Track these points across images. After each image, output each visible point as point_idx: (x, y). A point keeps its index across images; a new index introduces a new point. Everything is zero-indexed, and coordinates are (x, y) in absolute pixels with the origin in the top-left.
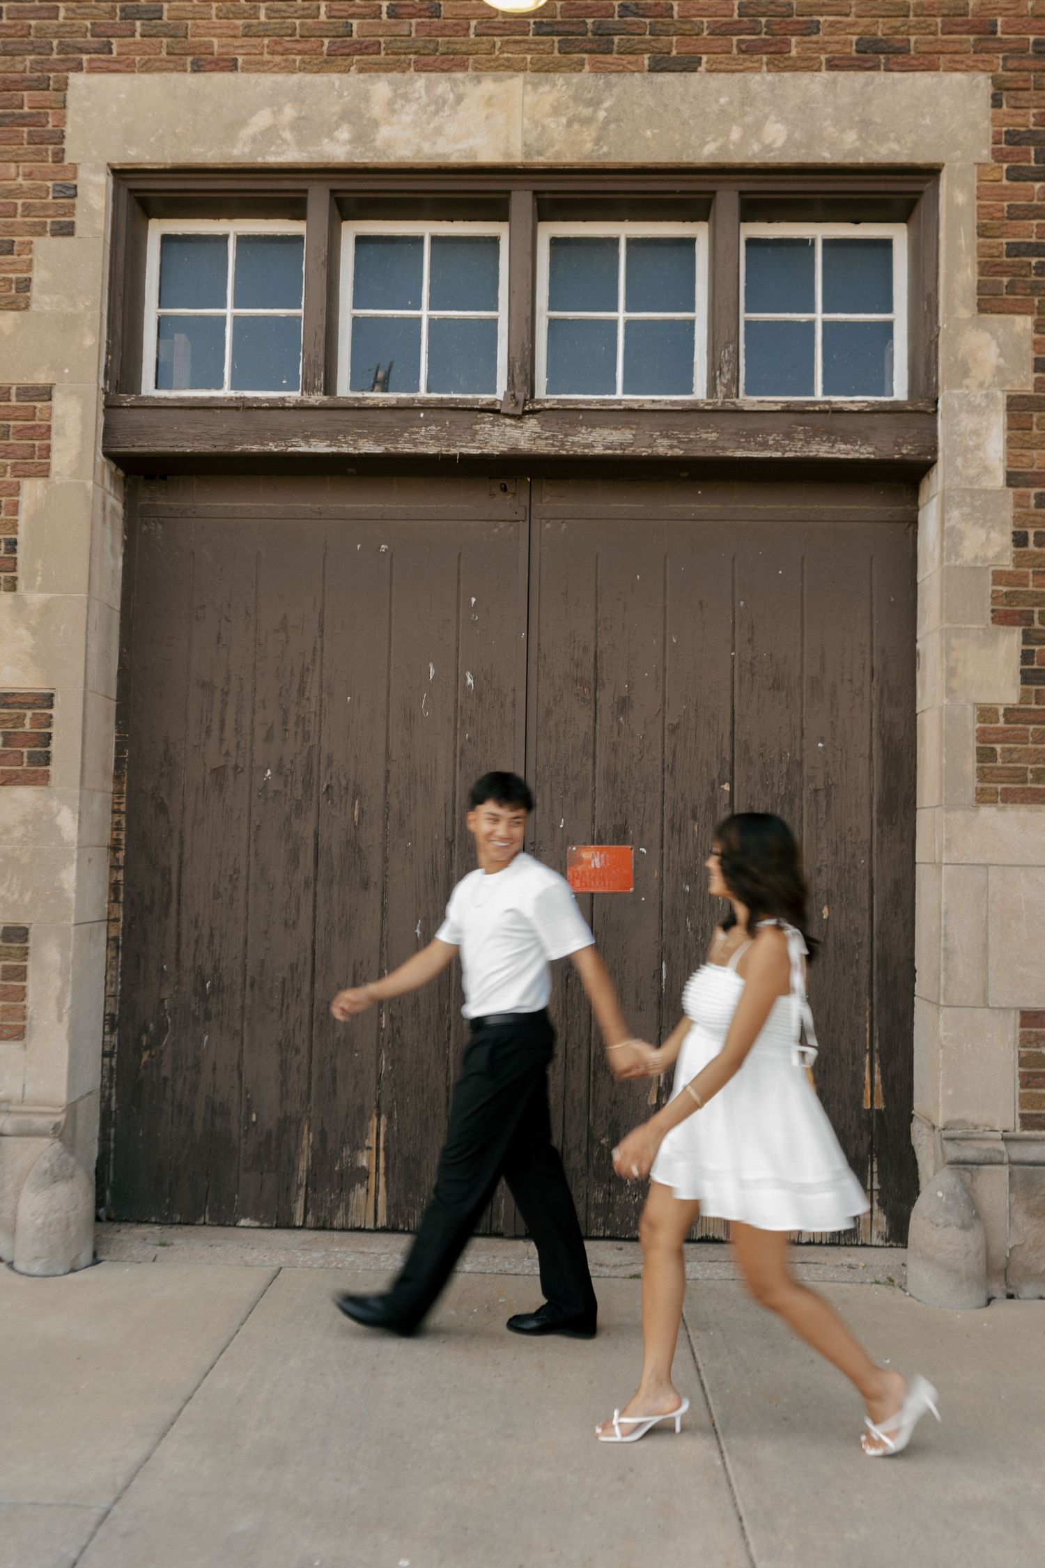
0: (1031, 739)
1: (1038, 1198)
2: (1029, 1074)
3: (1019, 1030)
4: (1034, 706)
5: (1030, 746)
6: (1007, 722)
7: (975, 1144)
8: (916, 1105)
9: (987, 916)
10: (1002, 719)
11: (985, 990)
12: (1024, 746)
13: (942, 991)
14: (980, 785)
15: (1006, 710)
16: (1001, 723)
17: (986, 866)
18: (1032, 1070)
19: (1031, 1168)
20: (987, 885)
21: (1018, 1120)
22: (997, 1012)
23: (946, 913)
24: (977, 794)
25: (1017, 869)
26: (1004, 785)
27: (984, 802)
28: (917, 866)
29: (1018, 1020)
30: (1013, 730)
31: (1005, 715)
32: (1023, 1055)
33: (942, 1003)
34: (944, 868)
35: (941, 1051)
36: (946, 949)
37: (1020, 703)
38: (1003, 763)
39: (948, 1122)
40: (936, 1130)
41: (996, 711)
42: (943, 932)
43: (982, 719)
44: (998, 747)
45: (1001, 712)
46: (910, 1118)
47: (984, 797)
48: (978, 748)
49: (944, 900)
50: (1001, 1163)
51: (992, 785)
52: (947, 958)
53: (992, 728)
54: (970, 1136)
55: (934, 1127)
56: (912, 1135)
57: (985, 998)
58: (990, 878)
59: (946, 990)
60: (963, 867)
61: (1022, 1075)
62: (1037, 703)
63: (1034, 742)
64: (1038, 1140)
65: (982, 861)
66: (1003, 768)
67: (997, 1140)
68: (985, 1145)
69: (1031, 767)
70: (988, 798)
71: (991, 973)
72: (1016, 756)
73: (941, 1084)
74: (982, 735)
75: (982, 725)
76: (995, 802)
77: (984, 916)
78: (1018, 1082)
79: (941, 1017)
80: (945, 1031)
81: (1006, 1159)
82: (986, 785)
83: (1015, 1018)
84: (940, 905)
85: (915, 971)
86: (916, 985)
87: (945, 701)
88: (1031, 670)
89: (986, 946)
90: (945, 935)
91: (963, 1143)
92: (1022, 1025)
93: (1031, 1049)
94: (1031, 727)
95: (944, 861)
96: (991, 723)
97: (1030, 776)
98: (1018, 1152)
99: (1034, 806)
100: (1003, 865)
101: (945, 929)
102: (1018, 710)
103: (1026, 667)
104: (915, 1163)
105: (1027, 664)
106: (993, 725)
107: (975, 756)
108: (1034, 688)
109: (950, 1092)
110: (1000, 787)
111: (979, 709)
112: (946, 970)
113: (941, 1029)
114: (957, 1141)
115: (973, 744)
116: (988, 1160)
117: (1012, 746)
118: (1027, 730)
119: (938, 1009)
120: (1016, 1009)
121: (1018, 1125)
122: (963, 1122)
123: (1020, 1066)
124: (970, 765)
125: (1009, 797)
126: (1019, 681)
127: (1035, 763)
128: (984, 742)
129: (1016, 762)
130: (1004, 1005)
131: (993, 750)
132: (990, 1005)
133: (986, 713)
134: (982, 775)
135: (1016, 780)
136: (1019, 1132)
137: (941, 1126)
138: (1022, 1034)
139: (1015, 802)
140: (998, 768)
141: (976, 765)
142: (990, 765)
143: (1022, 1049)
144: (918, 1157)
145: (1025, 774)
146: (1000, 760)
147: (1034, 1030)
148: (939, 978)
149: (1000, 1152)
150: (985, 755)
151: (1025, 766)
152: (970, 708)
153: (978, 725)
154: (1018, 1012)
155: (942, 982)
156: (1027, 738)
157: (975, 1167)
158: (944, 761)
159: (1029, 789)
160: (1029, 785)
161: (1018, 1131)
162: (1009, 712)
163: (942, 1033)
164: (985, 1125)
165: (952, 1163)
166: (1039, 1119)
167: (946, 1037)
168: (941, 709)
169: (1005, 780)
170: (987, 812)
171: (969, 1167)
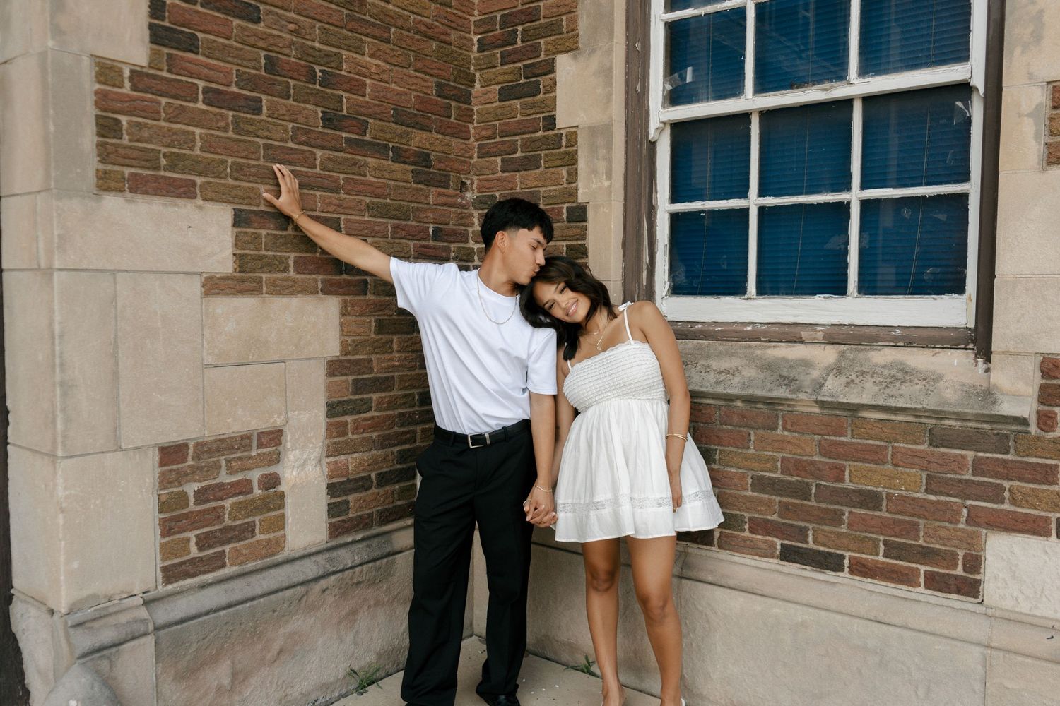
0: (163, 115)
1: (188, 657)
2: (171, 519)
3: (158, 470)
4: (165, 74)
5: (163, 124)
6: (134, 88)
7: (111, 620)
8: (16, 582)
9: (116, 336)
10: (127, 84)
11: (116, 429)
12: (155, 123)
13: (59, 439)
14: (101, 166)
15: (132, 71)
16: (127, 89)
17: (113, 272)
18: (174, 514)
19: (179, 627)
20: (115, 296)
21: (160, 575)
22: (131, 453)
23: (61, 336)
24: (99, 178)
25: (152, 276)
26: (133, 170)
27: (108, 189)
28: (5, 275)
29: (157, 459)
30: (143, 100)
31: (131, 79)
32: (163, 499)
33: (60, 453)
34: (56, 274)
35: (61, 516)
36: (62, 384)
37: (150, 67)
38: (130, 140)
39: (74, 604)
40: (56, 616)
41: (120, 72)
42: (57, 361)
43: (102, 79)
44: (124, 120)
45: (127, 73)
46: (9, 599)
47: (106, 183)
48: (97, 117)
49: (57, 318)
50: (145, 634)
51: (116, 168)
52: (64, 395)
53: (116, 93)
54: (104, 613)
55: (52, 612)
56: (12, 620)
57: (117, 438)
58: (118, 287)
59: (65, 437)
60: (82, 273)
61: (163, 523)
62: (169, 71)
63: (166, 120)
64: (183, 592)
65: (109, 267)
66: (130, 148)
67: (137, 607)
68: (123, 618)
69: (164, 150)
70: (113, 184)
71: (122, 407)
72: (146, 134)
73: (62, 558)
74: (102, 100)
75: (103, 87)
76: (122, 191)
77: (112, 336)
78: (159, 531)
79: (60, 473)
80: (66, 489)
81: (151, 627)
82: (110, 167)
83: (154, 457)
84: (51, 324)
85: (8, 412)
86: (10, 429)
87: (50, 43)
88: (162, 26)
89: (115, 375)
90: (62, 365)
91: (96, 625)
92: (162, 464)
93: (171, 490)
94: (164, 100)
95: (57, 265)
96: (114, 86)
97: (163, 162)
98: (164, 614)
99: (169, 199)
100: (134, 272)
101: (61, 357)
102: (148, 75)
103: (156, 22)
104: (18, 651)
105: (157, 18)
106: (116, 90)
107: (95, 129)
108: (166, 50)
109: (75, 565)
110: (127, 171)
111: (98, 64)
112: (64, 410)
113: (60, 488)
114: (88, 625)
115: (91, 111)
116: (130, 636)
117: (141, 120)
118: (159, 103)
119: (54, 463)
120: (154, 446)
121: (160, 580)
122: (95, 596)
123: (160, 512)
124: (88, 139)
125: (138, 186)
126: (147, 38)
127: (168, 146)
128: (106, 110)
129: (146, 142)
130: (139, 444)
131: (118, 122)
132: (123, 447)
133: (106, 71)
134: (105, 153)
135: (148, 164)
136: (162, 589)
137: (64, 611)
138: (162, 474)
139: (146, 193)
140: (125, 147)
141: (96, 139)
142: (114, 141)
143: (162, 492)
144: (21, 645)
145: (158, 159)
146: (126, 137)
147: (175, 467)
148: (54, 421)
149: (143, 621)
150: (106, 127)
151: (157, 148)
152: (86, 62)
153: (97, 86)
154: (157, 449)
155: (59, 426)
156: (159, 112)
157: (114, 650)
158: (52, 128)
159: (163, 177)
160: (162, 173)
161: (160, 587)
162: (136, 75)
163: (61, 493)
164: (122, 592)
165: (84, 656)
166: (184, 567)
167: (67, 498)
168: (43, 55)
169: (134, 163)
170: (113, 203)
171: (106, 652)
